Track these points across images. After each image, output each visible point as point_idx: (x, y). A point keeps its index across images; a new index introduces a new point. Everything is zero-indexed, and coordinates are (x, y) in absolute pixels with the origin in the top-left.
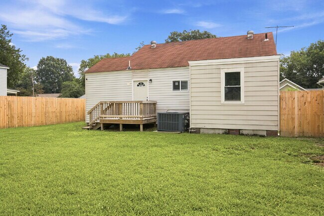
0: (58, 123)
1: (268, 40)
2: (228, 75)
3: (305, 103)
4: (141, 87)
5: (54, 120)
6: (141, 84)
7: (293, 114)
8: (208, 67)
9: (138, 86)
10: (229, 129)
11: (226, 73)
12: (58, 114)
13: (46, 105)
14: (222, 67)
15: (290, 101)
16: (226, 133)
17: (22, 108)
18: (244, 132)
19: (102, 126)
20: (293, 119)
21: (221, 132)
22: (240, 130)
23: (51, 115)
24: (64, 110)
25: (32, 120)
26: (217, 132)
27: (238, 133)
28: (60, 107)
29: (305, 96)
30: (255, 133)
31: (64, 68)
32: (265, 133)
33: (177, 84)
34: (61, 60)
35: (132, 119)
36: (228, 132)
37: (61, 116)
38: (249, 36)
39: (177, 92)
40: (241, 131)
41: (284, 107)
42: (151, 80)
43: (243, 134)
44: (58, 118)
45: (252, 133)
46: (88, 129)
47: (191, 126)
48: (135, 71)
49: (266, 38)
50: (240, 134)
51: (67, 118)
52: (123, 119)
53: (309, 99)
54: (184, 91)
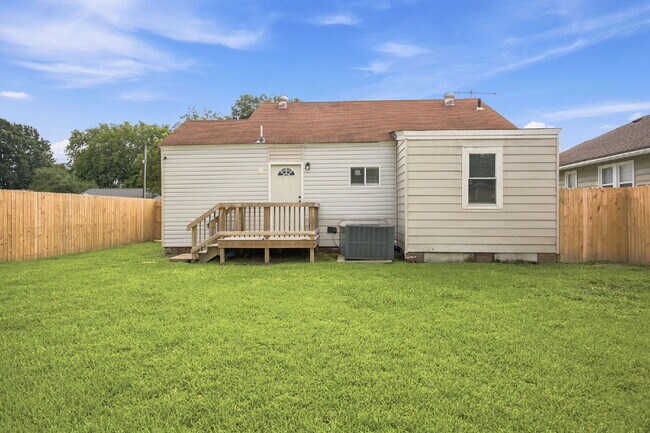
0: (89, 250)
1: (482, 108)
2: (474, 159)
3: (599, 208)
4: (286, 179)
5: (82, 243)
6: (287, 172)
7: (580, 225)
8: (439, 144)
9: (280, 174)
10: (475, 253)
11: (471, 155)
12: (89, 230)
13: (64, 211)
14: (463, 144)
15: (576, 205)
16: (470, 260)
17: (9, 216)
18: (502, 258)
19: (222, 254)
20: (581, 233)
21: (461, 258)
22: (494, 254)
23: (74, 233)
24: (101, 221)
25: (32, 245)
26: (454, 258)
27: (490, 258)
28: (93, 215)
29: (599, 197)
30: (519, 258)
31: (31, 144)
32: (534, 258)
33: (358, 173)
34: (26, 129)
35: (292, 238)
36: (475, 258)
37: (94, 234)
38: (447, 101)
39: (358, 188)
40: (495, 256)
41: (565, 214)
42: (308, 164)
43: (498, 261)
44: (90, 238)
45: (514, 258)
46: (189, 261)
47: (408, 249)
48: (277, 146)
49: (479, 106)
50: (493, 261)
51: (107, 240)
52: (271, 238)
53: (605, 203)
54: (374, 186)
